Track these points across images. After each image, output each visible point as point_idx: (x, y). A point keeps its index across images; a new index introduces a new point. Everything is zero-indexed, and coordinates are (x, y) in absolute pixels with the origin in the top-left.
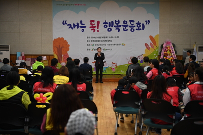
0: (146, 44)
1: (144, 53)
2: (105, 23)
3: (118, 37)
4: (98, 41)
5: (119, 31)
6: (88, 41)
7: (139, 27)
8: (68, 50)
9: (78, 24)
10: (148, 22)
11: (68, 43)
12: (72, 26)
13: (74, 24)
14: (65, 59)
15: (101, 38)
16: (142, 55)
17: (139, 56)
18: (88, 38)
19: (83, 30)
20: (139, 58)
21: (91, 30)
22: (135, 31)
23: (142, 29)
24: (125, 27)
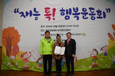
0: (109, 34)
2: (62, 10)
3: (78, 26)
4: (54, 30)
5: (78, 19)
6: (42, 30)
8: (19, 41)
9: (31, 11)
10: (109, 10)
11: (19, 34)
12: (25, 14)
13: (27, 12)
14: (15, 51)
15: (58, 26)
16: (106, 46)
17: (103, 48)
18: (42, 27)
19: (36, 19)
20: (103, 50)
21: (46, 18)
22: (96, 19)
23: (103, 17)
24: (84, 15)
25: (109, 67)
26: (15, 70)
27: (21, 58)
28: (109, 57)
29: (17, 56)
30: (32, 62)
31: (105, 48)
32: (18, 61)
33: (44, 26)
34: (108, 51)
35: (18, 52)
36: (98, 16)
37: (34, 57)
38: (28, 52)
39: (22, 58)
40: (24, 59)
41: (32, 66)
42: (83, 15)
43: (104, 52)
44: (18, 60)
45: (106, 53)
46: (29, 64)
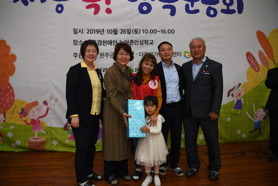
0: (248, 54)
1: (244, 80)
3: (172, 31)
4: (110, 42)
5: (173, 13)
6: (75, 42)
7: (228, 5)
8: (12, 71)
11: (13, 51)
14: (2, 101)
15: (119, 32)
16: (240, 84)
17: (232, 90)
18: (75, 32)
19: (60, 9)
20: (233, 95)
21: (88, 7)
22: (220, 14)
23: (237, 11)
24: (189, 3)
25: (244, 136)
26: (5, 150)
27: (21, 118)
28: (247, 112)
29: (8, 113)
30: (52, 128)
31: (237, 91)
32: (12, 127)
33: (81, 31)
34: (245, 97)
35: (12, 102)
36: (225, 7)
37: (55, 114)
38: (41, 103)
39: (24, 119)
40: (29, 122)
41: (52, 139)
42: (187, 2)
43: (234, 99)
44: (14, 125)
45: (239, 102)
46: (43, 134)
